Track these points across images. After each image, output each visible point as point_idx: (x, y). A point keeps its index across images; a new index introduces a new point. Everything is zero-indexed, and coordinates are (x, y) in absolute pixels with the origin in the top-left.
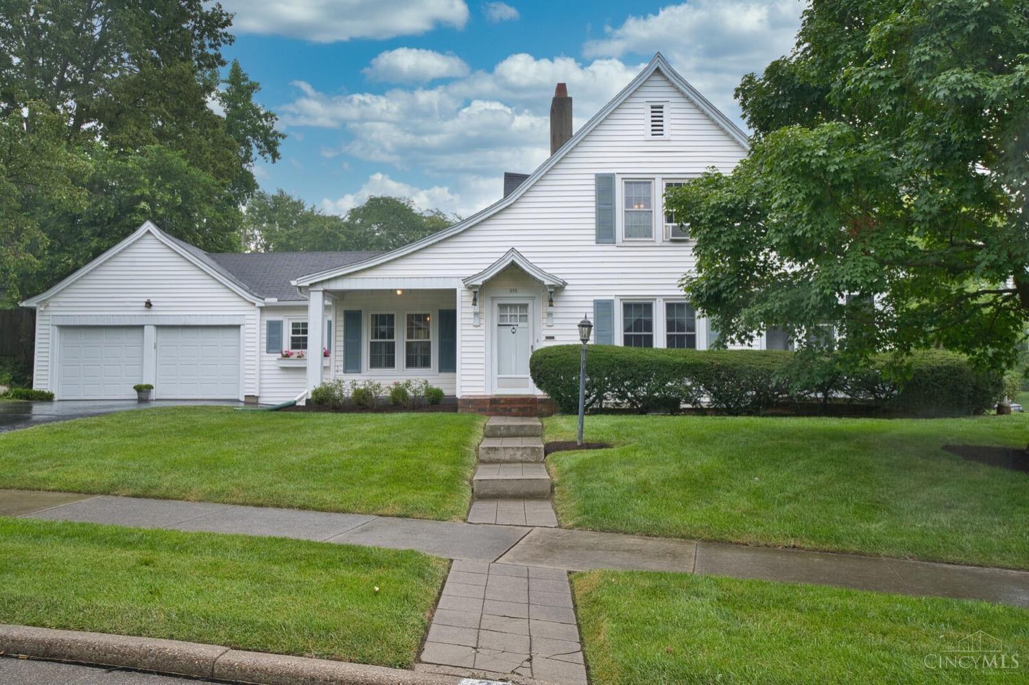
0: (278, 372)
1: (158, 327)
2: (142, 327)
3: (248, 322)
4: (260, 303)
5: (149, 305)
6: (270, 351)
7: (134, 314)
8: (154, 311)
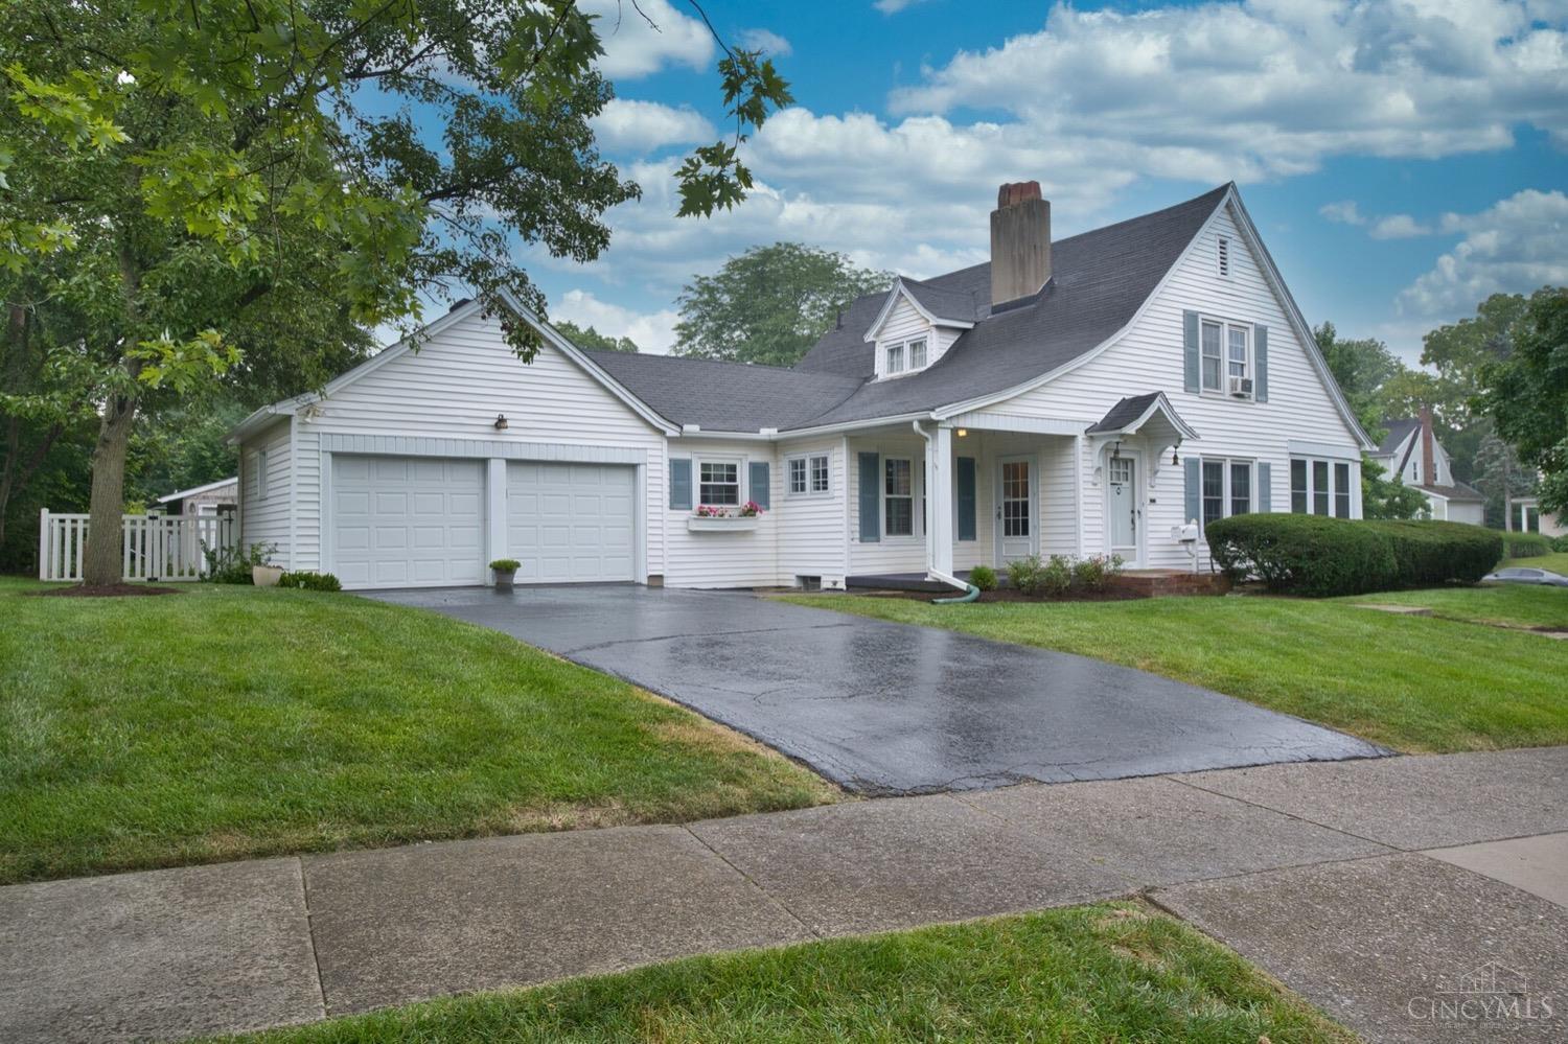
0: (687, 538)
1: (511, 462)
2: (483, 462)
3: (650, 460)
4: (672, 432)
5: (500, 423)
6: (676, 505)
7: (472, 439)
8: (506, 436)
